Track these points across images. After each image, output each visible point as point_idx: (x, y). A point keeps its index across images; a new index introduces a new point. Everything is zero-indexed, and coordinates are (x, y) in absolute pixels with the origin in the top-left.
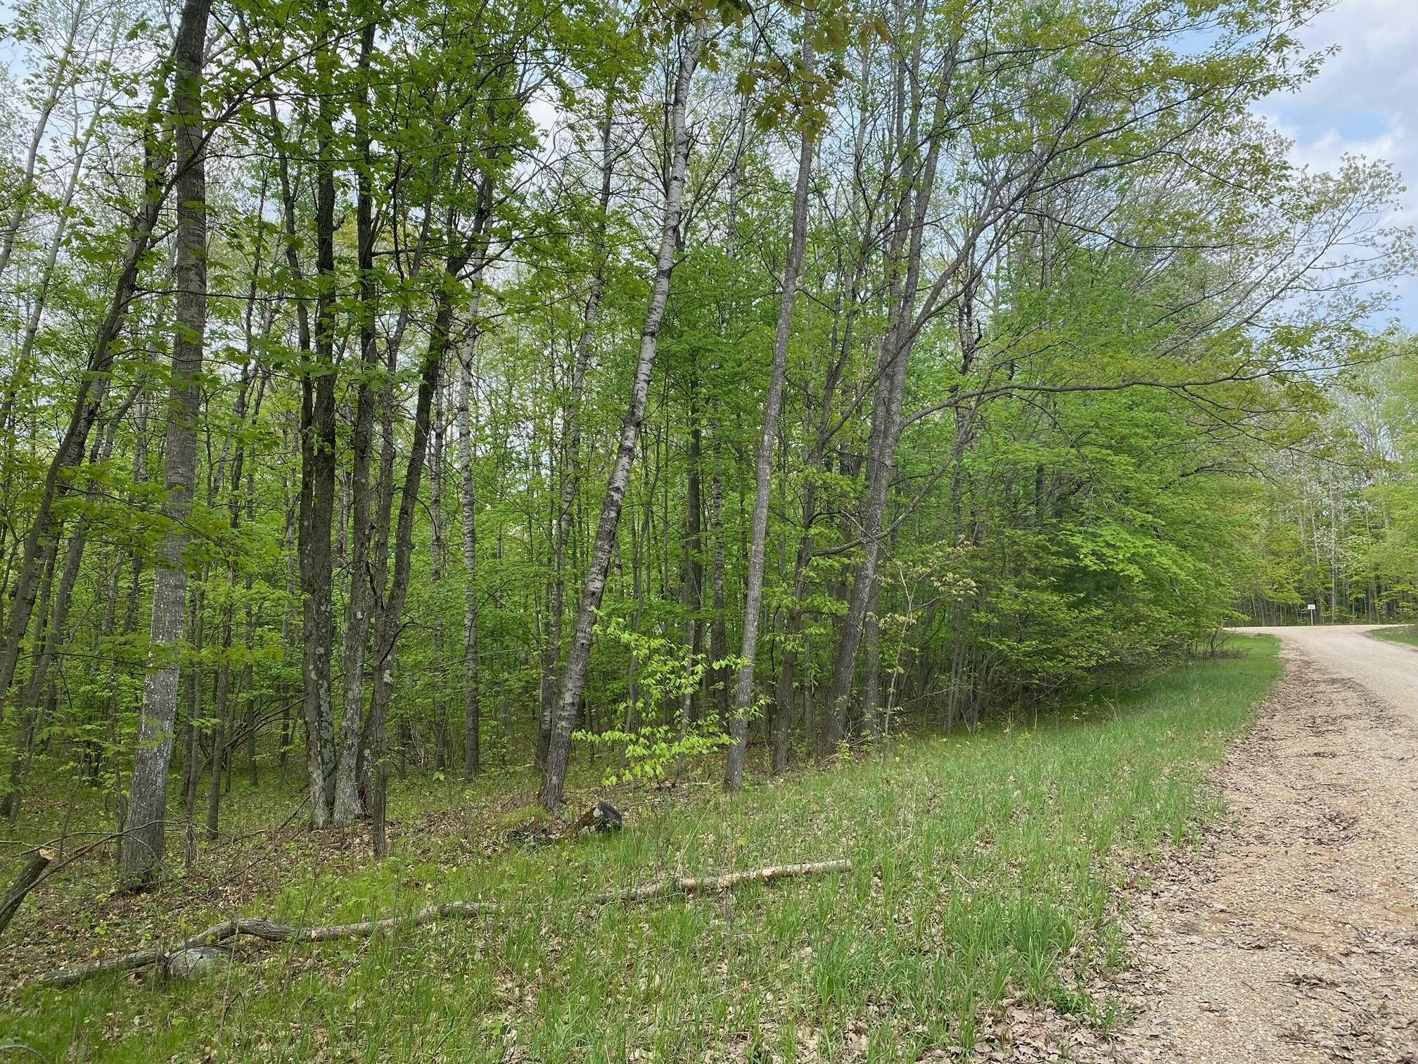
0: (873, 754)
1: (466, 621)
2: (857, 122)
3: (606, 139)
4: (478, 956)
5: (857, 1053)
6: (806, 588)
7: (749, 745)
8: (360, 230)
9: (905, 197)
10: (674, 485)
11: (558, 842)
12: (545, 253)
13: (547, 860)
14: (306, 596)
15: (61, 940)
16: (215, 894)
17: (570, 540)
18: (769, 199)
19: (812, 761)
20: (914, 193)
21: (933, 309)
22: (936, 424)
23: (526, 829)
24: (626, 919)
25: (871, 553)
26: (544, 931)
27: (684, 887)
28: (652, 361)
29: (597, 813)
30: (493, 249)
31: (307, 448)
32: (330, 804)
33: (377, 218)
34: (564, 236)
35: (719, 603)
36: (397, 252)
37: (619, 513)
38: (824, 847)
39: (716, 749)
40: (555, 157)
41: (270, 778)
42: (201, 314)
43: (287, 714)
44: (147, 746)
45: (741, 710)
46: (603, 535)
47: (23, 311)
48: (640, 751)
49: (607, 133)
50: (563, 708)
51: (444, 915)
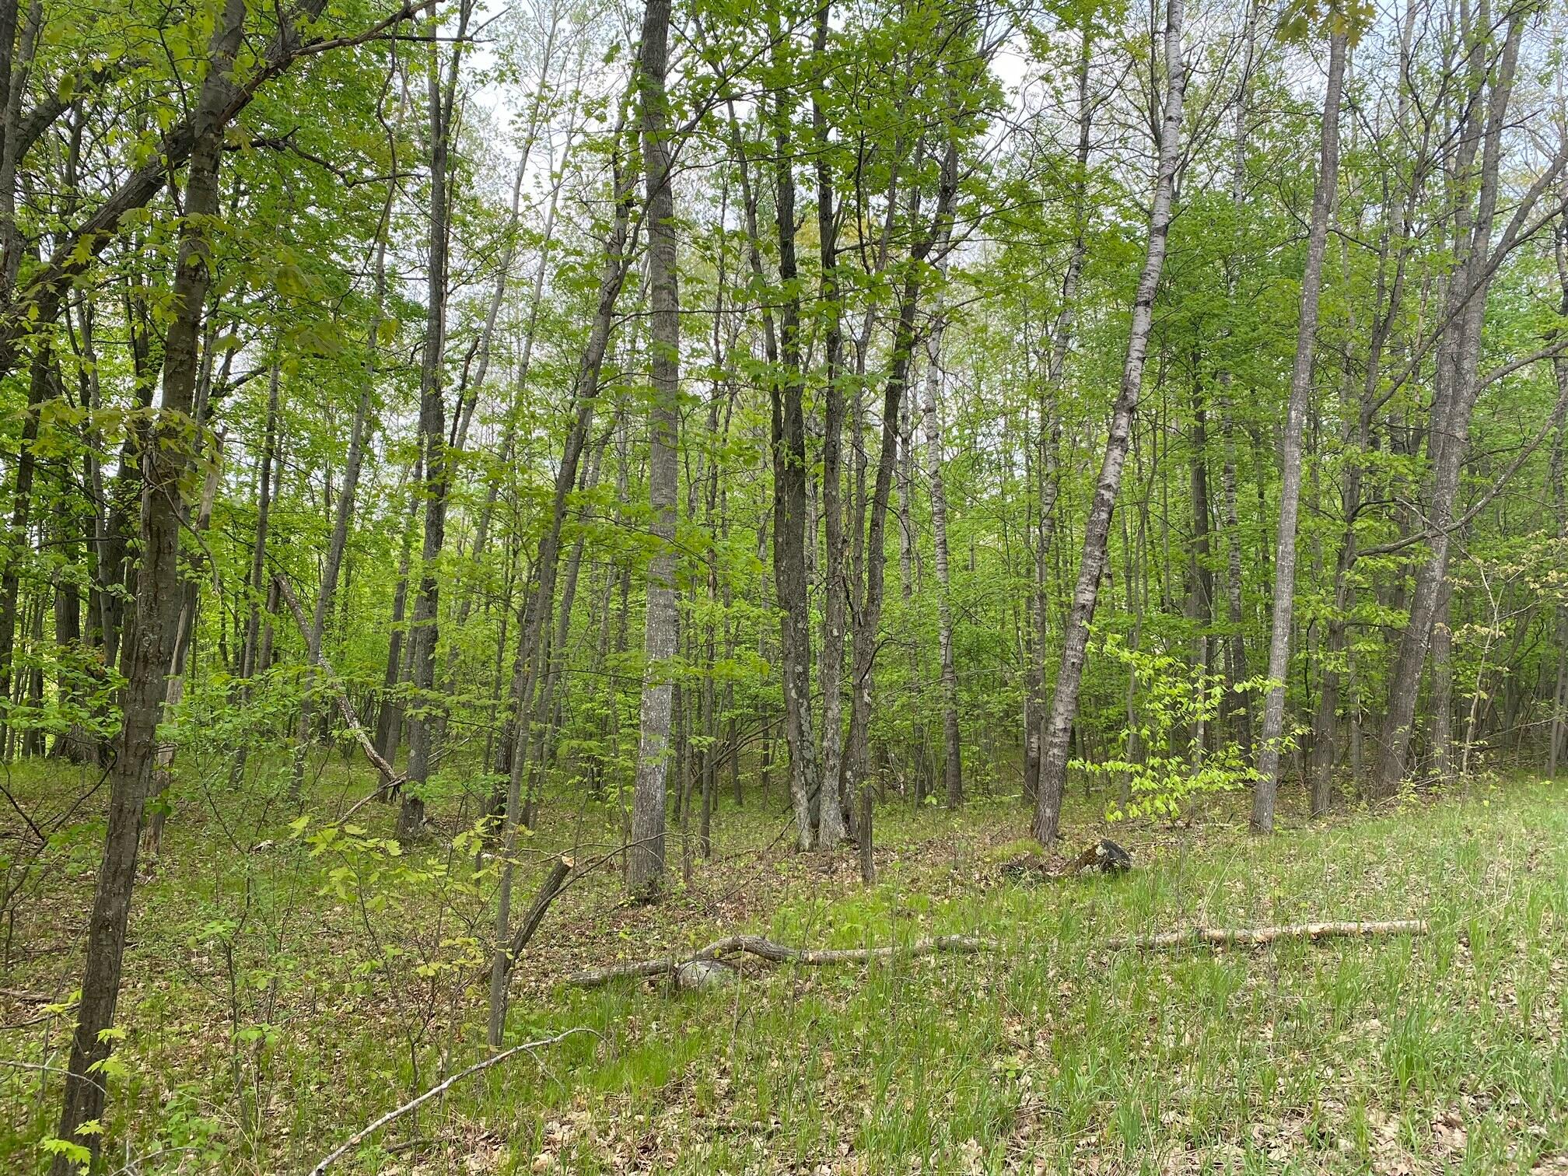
0: (1446, 797)
1: (941, 638)
2: (1402, 13)
3: (1083, 87)
4: (980, 994)
5: (1450, 1149)
6: (1350, 595)
7: (1281, 782)
8: (822, 228)
9: (1474, 98)
10: (1175, 477)
11: (1058, 879)
12: (1017, 226)
13: (1047, 897)
14: (784, 613)
15: (581, 945)
16: (714, 910)
17: (1052, 547)
18: (1287, 126)
19: (1363, 804)
20: (1486, 90)
21: (1517, 236)
22: (1526, 383)
23: (1020, 863)
24: (1144, 970)
25: (1438, 550)
26: (1051, 974)
27: (1211, 939)
28: (1146, 334)
29: (1100, 851)
30: (957, 230)
31: (778, 462)
32: (815, 825)
33: (839, 212)
34: (1039, 203)
35: (1236, 615)
36: (862, 246)
37: (1110, 514)
38: (1388, 905)
39: (1241, 785)
40: (1025, 115)
41: (754, 799)
42: (676, 333)
43: (766, 734)
44: (648, 762)
45: (1271, 741)
46: (1093, 541)
47: (515, 347)
48: (1148, 784)
49: (1084, 79)
50: (1054, 734)
51: (942, 949)
